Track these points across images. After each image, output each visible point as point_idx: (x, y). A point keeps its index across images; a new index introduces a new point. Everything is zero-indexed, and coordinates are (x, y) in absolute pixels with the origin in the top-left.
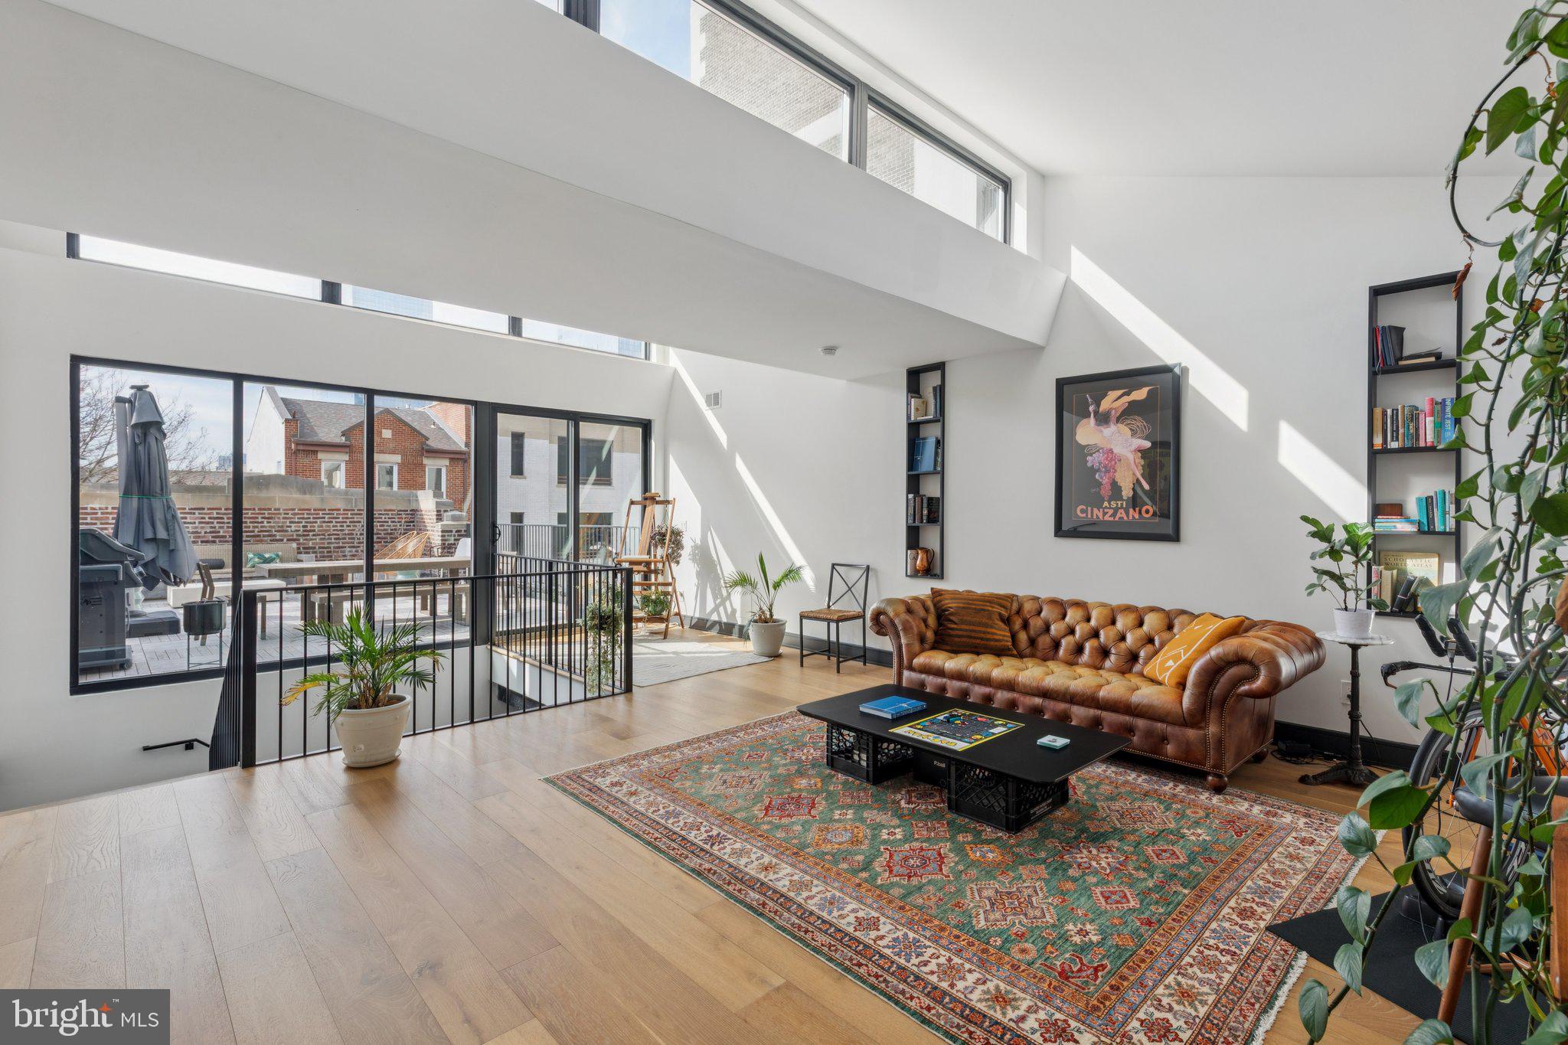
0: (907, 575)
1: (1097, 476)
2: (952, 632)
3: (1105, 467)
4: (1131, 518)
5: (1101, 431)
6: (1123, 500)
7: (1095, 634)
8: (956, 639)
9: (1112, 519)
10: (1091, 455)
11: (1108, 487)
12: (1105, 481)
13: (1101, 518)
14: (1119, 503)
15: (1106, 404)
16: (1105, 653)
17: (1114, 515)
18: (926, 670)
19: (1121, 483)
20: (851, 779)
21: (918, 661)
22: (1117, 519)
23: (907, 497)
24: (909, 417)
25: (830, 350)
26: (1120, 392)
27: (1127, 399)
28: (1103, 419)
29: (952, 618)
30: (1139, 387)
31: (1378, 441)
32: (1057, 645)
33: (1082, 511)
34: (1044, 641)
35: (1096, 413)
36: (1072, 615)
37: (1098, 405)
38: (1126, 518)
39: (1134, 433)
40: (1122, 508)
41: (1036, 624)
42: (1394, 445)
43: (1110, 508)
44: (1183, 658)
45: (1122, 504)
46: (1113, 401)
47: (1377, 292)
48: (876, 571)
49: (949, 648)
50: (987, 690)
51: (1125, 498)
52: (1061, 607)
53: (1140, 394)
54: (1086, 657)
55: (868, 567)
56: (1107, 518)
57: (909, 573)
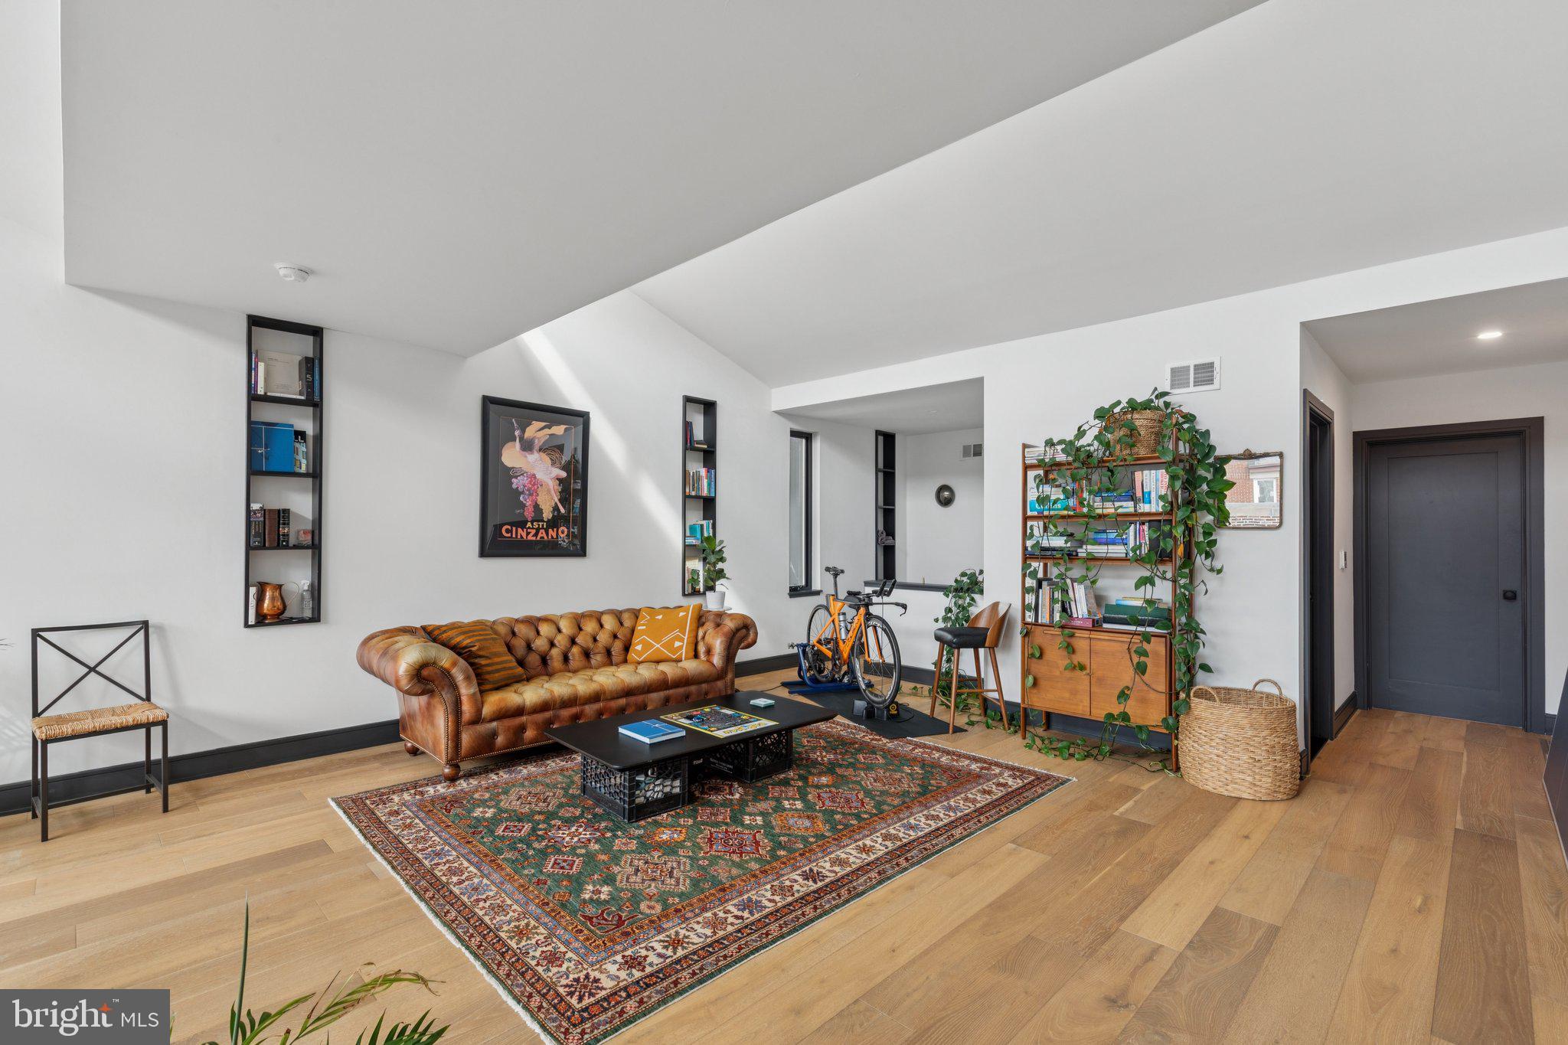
0: (247, 625)
1: (521, 498)
2: (489, 669)
3: (528, 490)
4: (550, 537)
5: (526, 457)
6: (544, 521)
7: (573, 641)
8: (497, 675)
9: (534, 538)
10: (516, 477)
11: (531, 509)
12: (529, 503)
13: (525, 538)
14: (541, 524)
15: (530, 432)
16: (587, 654)
17: (536, 535)
18: (502, 715)
19: (542, 506)
21: (486, 711)
22: (538, 538)
23: (248, 507)
24: (250, 388)
26: (544, 424)
27: (547, 431)
28: (527, 446)
29: (481, 653)
30: (559, 423)
31: (687, 490)
32: (544, 660)
33: (507, 531)
34: (533, 660)
35: (521, 439)
36: (545, 629)
37: (523, 431)
38: (546, 538)
39: (553, 463)
40: (543, 528)
41: (519, 644)
42: (693, 493)
43: (533, 528)
45: (543, 525)
46: (536, 431)
47: (688, 401)
48: (160, 628)
50: (574, 710)
51: (545, 520)
52: (533, 622)
53: (558, 430)
54: (573, 664)
55: (145, 625)
56: (530, 537)
57: (252, 620)
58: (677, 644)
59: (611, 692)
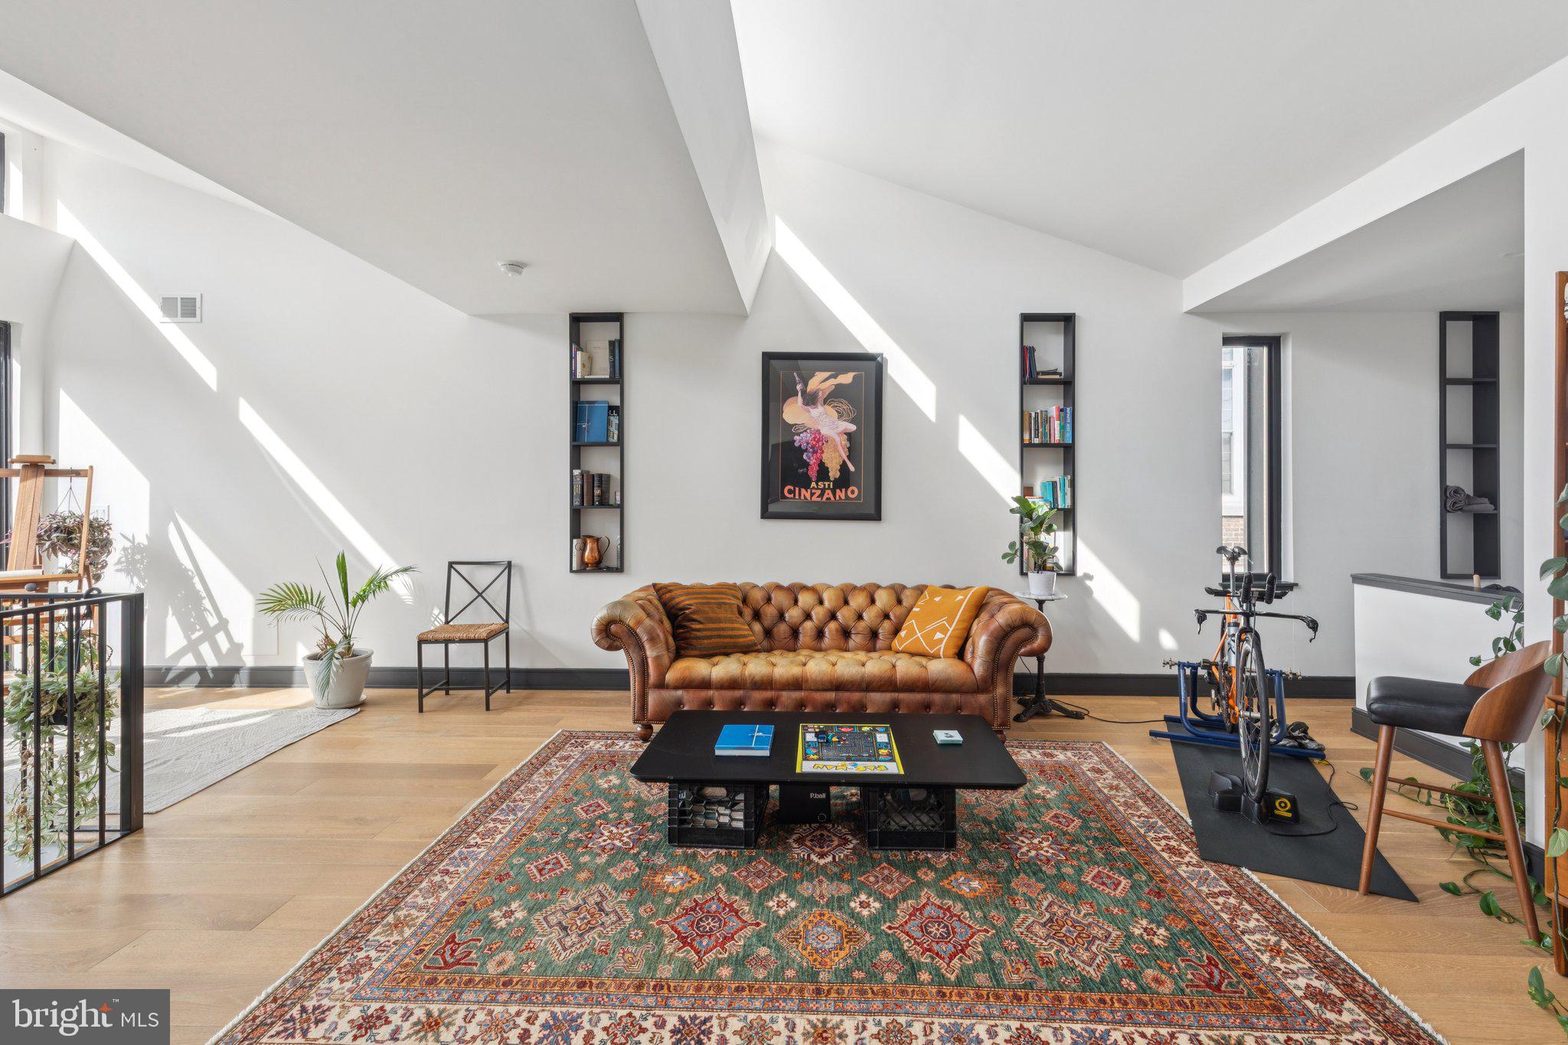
0: (571, 571)
1: (805, 457)
2: (698, 634)
3: (813, 447)
4: (837, 498)
5: (809, 411)
6: (830, 481)
7: (833, 616)
8: (705, 641)
9: (819, 499)
10: (798, 434)
11: (816, 468)
12: (813, 461)
13: (809, 498)
14: (827, 483)
15: (814, 384)
16: (846, 633)
17: (821, 495)
18: (687, 684)
19: (828, 464)
20: (723, 852)
21: (670, 677)
22: (824, 499)
23: (571, 473)
24: (573, 373)
25: (516, 266)
26: (827, 374)
27: (833, 382)
28: (810, 400)
29: (695, 617)
30: (846, 371)
31: (1026, 437)
32: (795, 632)
33: (790, 492)
34: (782, 629)
35: (804, 392)
36: (805, 599)
37: (806, 385)
38: (833, 499)
39: (840, 416)
40: (829, 488)
41: (770, 612)
42: (1036, 441)
43: (818, 489)
44: (951, 629)
45: (829, 485)
46: (820, 381)
47: (1027, 318)
48: (521, 568)
49: (697, 653)
50: (768, 694)
51: (832, 479)
52: (794, 592)
53: (846, 378)
54: (827, 641)
55: (509, 563)
56: (815, 498)
57: (575, 567)
58: (939, 635)
59: (815, 682)
